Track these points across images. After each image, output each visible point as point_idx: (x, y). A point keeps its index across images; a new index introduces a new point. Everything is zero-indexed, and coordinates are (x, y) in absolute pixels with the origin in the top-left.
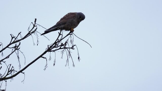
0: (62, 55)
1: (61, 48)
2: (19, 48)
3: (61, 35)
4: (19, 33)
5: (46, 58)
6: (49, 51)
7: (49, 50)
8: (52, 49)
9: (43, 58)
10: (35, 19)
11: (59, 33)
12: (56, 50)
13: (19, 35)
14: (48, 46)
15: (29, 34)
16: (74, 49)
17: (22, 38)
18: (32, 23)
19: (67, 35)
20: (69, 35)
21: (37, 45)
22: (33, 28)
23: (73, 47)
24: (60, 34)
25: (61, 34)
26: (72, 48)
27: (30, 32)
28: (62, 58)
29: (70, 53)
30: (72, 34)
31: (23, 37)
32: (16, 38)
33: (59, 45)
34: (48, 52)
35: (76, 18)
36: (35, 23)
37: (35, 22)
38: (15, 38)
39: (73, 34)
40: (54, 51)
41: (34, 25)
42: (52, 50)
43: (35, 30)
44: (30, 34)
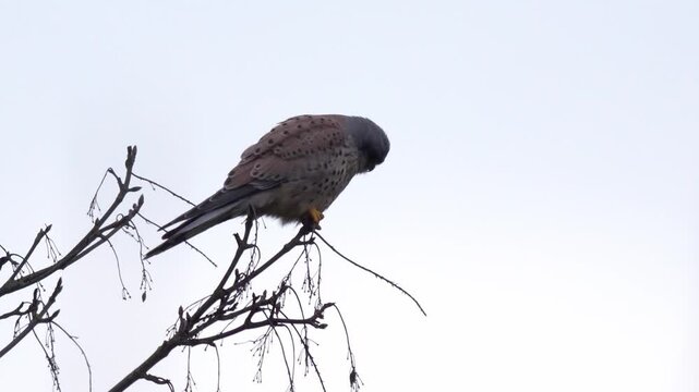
0: (260, 363)
1: (254, 320)
2: (56, 314)
3: (251, 246)
4: (42, 234)
5: (167, 382)
6: (185, 344)
7: (186, 335)
8: (200, 328)
9: (155, 380)
10: (129, 148)
11: (237, 236)
12: (222, 336)
13: (37, 242)
14: (181, 311)
15: (97, 235)
16: (323, 326)
17: (59, 258)
18: (111, 171)
19: (287, 248)
20: (298, 249)
21: (144, 297)
22: (119, 200)
23: (319, 314)
24: (243, 245)
25: (249, 242)
26: (314, 321)
27: (98, 223)
28: (258, 379)
29: (306, 347)
30: (312, 241)
31: (65, 252)
32: (20, 261)
33: (239, 308)
34: (178, 349)
35: (344, 150)
36: (129, 173)
37: (130, 163)
38: (14, 263)
39: (317, 240)
40: (210, 341)
41: (123, 182)
42: (203, 335)
43: (135, 210)
44: (105, 239)
